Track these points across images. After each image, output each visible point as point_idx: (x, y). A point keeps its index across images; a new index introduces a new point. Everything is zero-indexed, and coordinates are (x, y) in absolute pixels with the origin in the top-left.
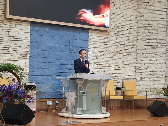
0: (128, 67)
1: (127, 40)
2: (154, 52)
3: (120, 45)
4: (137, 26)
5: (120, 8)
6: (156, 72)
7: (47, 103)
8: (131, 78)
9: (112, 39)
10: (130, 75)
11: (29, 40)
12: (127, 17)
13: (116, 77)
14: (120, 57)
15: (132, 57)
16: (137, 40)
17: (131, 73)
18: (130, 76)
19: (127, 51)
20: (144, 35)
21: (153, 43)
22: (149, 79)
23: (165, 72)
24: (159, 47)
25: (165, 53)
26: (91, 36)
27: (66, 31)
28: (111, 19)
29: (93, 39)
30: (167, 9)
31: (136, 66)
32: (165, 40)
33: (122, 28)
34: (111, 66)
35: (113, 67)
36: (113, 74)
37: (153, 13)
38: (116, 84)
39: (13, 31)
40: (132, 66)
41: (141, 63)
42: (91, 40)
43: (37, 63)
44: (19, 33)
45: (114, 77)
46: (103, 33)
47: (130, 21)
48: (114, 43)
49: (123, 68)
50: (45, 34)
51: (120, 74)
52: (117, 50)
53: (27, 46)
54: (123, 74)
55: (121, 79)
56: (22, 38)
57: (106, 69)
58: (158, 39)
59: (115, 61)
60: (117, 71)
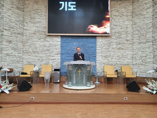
0: (126, 57)
1: (125, 40)
2: (145, 46)
3: (119, 44)
4: (133, 31)
5: (119, 21)
6: (146, 60)
8: (128, 64)
9: (113, 41)
12: (125, 26)
14: (120, 51)
15: (129, 51)
16: (132, 40)
17: (129, 61)
19: (125, 47)
20: (137, 36)
21: (144, 40)
22: (141, 64)
23: (153, 59)
24: (148, 42)
25: (152, 46)
26: (98, 40)
29: (100, 42)
31: (133, 56)
32: (152, 37)
33: (120, 33)
35: (114, 58)
36: (115, 62)
37: (143, 20)
40: (129, 57)
41: (136, 54)
42: (98, 43)
43: (65, 57)
44: (55, 42)
45: (116, 64)
46: (106, 37)
47: (127, 28)
48: (115, 43)
49: (122, 58)
50: (69, 41)
51: (120, 62)
52: (117, 47)
53: (59, 49)
54: (122, 62)
56: (56, 45)
57: (110, 59)
58: (147, 37)
59: (116, 54)
60: (118, 60)
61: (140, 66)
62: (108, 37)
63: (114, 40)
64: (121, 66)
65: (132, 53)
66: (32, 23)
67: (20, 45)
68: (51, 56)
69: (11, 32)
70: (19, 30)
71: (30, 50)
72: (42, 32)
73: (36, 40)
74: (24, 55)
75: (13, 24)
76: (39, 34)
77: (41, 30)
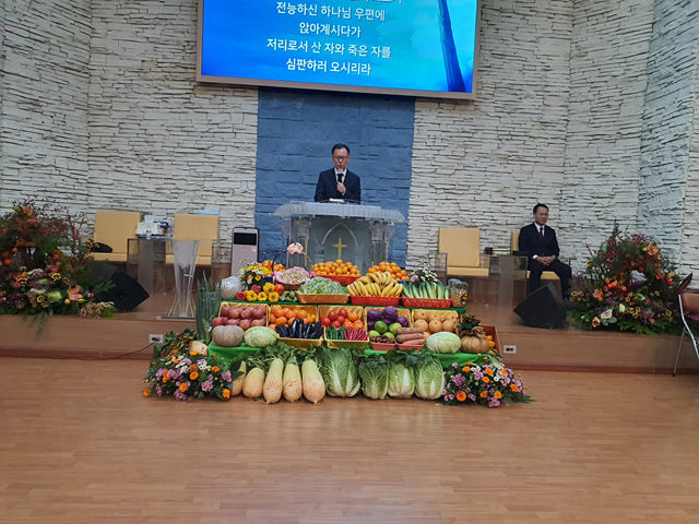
1: (533, 123)
2: (611, 152)
3: (509, 137)
4: (569, 85)
5: (515, 37)
6: (612, 209)
9: (484, 122)
11: (255, 130)
12: (538, 60)
13: (493, 222)
14: (510, 168)
15: (549, 169)
16: (566, 122)
19: (533, 153)
20: (587, 106)
21: (609, 128)
23: (636, 208)
24: (624, 137)
25: (640, 154)
26: (423, 117)
29: (427, 125)
31: (562, 194)
33: (518, 92)
34: (480, 192)
35: (484, 196)
36: (485, 214)
37: (614, 42)
39: (216, 111)
40: (548, 194)
42: (421, 128)
43: (274, 184)
44: (232, 114)
45: (489, 221)
46: (458, 107)
47: (547, 70)
48: (491, 132)
49: (518, 199)
50: (294, 115)
51: (507, 214)
52: (501, 151)
53: (251, 146)
54: (517, 215)
56: (238, 126)
57: (465, 200)
58: (622, 114)
59: (494, 179)
60: (498, 207)
61: (588, 233)
62: (463, 107)
63: (487, 120)
64: (509, 234)
65: (559, 178)
66: (130, 21)
67: (76, 122)
68: (214, 175)
69: (38, 62)
70: (71, 54)
71: (121, 148)
72: (178, 65)
73: (148, 101)
74: (92, 167)
75: (45, 24)
76: (161, 75)
77: (171, 55)
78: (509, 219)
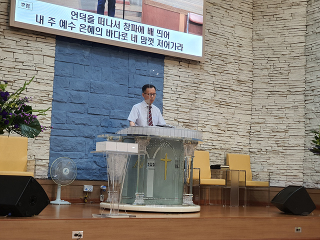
0: (236, 129)
1: (234, 81)
2: (284, 103)
3: (221, 89)
4: (253, 58)
5: (222, 23)
6: (287, 139)
7: (83, 188)
8: (240, 149)
9: (206, 77)
10: (240, 144)
11: (52, 70)
12: (235, 40)
13: (213, 147)
14: (222, 110)
15: (243, 112)
16: (252, 82)
17: (242, 140)
18: (240, 147)
19: (234, 101)
20: (266, 72)
21: (282, 87)
22: (274, 151)
23: (304, 139)
24: (292, 93)
25: (304, 104)
26: (169, 70)
27: (122, 58)
28: (206, 42)
29: (172, 76)
30: (307, 26)
31: (251, 129)
32: (304, 81)
33: (225, 59)
34: (205, 125)
35: (207, 129)
36: (208, 141)
37: (282, 34)
38: (214, 159)
39: (22, 52)
40: (243, 129)
41: (260, 123)
42: (168, 78)
43: (66, 113)
44: (35, 56)
45: (211, 147)
46: (190, 66)
47: (240, 47)
48: (211, 84)
49: (227, 132)
50: (82, 61)
51: (221, 142)
52: (216, 98)
53: (49, 82)
54: (227, 143)
55: (222, 150)
56: (40, 66)
58: (290, 79)
59: (213, 117)
60: (216, 136)
61: (271, 156)
62: (194, 66)
63: (208, 76)
64: (223, 156)
65: (249, 118)
78: (222, 145)
